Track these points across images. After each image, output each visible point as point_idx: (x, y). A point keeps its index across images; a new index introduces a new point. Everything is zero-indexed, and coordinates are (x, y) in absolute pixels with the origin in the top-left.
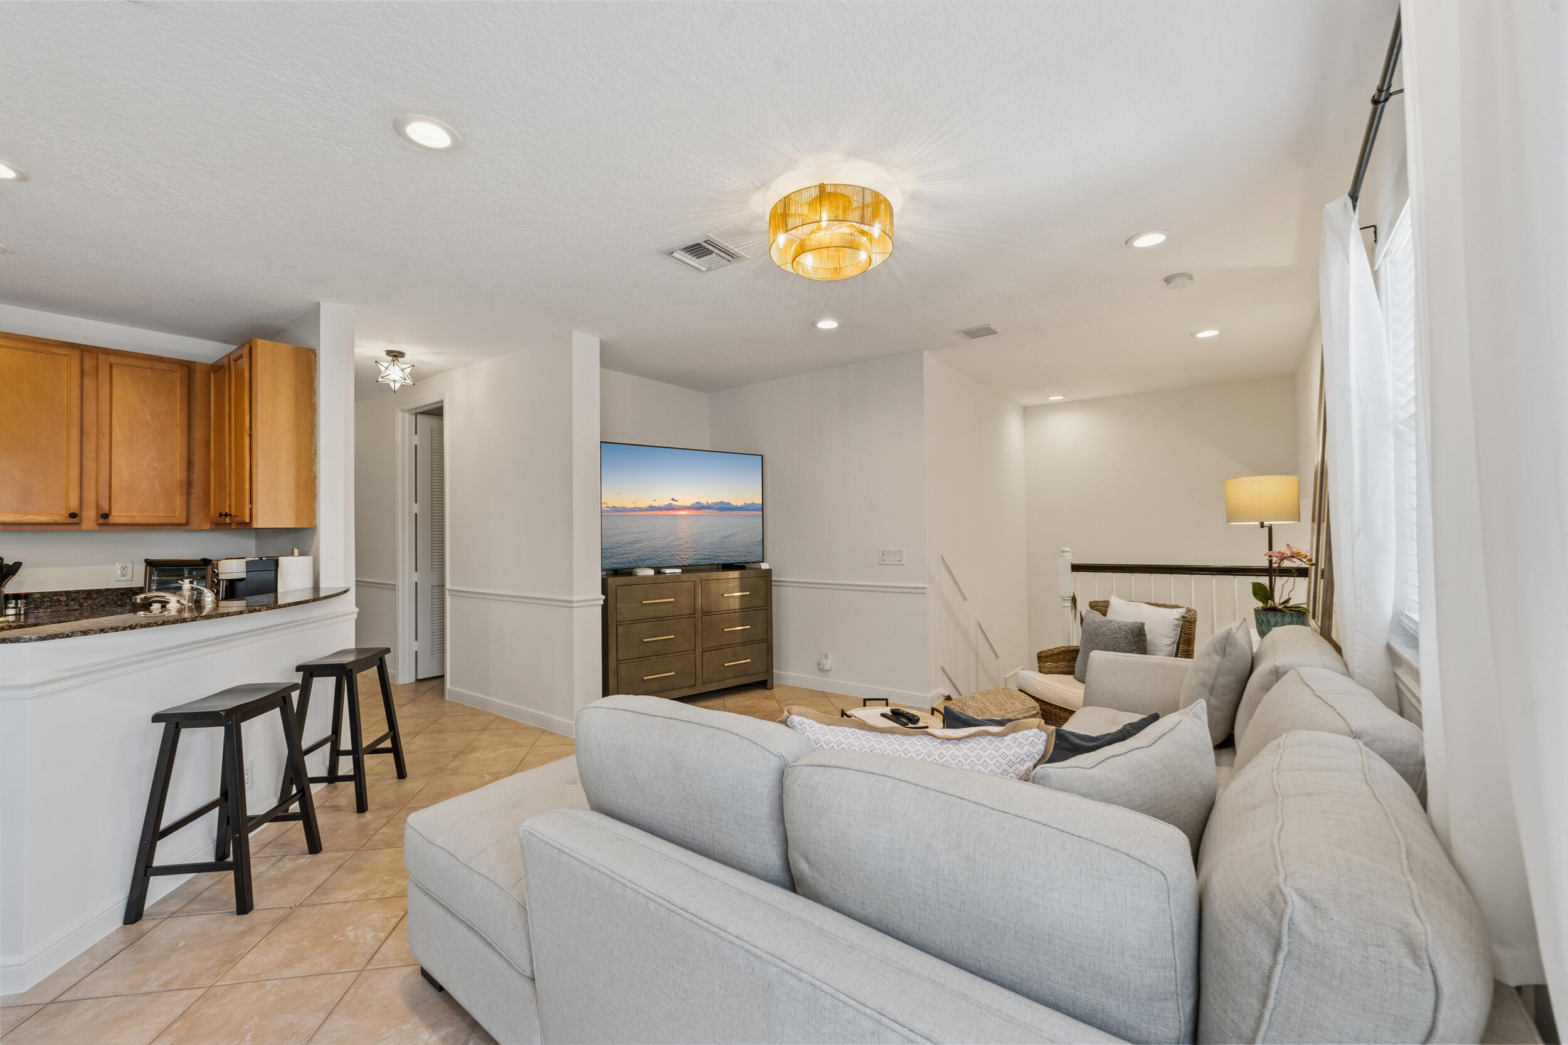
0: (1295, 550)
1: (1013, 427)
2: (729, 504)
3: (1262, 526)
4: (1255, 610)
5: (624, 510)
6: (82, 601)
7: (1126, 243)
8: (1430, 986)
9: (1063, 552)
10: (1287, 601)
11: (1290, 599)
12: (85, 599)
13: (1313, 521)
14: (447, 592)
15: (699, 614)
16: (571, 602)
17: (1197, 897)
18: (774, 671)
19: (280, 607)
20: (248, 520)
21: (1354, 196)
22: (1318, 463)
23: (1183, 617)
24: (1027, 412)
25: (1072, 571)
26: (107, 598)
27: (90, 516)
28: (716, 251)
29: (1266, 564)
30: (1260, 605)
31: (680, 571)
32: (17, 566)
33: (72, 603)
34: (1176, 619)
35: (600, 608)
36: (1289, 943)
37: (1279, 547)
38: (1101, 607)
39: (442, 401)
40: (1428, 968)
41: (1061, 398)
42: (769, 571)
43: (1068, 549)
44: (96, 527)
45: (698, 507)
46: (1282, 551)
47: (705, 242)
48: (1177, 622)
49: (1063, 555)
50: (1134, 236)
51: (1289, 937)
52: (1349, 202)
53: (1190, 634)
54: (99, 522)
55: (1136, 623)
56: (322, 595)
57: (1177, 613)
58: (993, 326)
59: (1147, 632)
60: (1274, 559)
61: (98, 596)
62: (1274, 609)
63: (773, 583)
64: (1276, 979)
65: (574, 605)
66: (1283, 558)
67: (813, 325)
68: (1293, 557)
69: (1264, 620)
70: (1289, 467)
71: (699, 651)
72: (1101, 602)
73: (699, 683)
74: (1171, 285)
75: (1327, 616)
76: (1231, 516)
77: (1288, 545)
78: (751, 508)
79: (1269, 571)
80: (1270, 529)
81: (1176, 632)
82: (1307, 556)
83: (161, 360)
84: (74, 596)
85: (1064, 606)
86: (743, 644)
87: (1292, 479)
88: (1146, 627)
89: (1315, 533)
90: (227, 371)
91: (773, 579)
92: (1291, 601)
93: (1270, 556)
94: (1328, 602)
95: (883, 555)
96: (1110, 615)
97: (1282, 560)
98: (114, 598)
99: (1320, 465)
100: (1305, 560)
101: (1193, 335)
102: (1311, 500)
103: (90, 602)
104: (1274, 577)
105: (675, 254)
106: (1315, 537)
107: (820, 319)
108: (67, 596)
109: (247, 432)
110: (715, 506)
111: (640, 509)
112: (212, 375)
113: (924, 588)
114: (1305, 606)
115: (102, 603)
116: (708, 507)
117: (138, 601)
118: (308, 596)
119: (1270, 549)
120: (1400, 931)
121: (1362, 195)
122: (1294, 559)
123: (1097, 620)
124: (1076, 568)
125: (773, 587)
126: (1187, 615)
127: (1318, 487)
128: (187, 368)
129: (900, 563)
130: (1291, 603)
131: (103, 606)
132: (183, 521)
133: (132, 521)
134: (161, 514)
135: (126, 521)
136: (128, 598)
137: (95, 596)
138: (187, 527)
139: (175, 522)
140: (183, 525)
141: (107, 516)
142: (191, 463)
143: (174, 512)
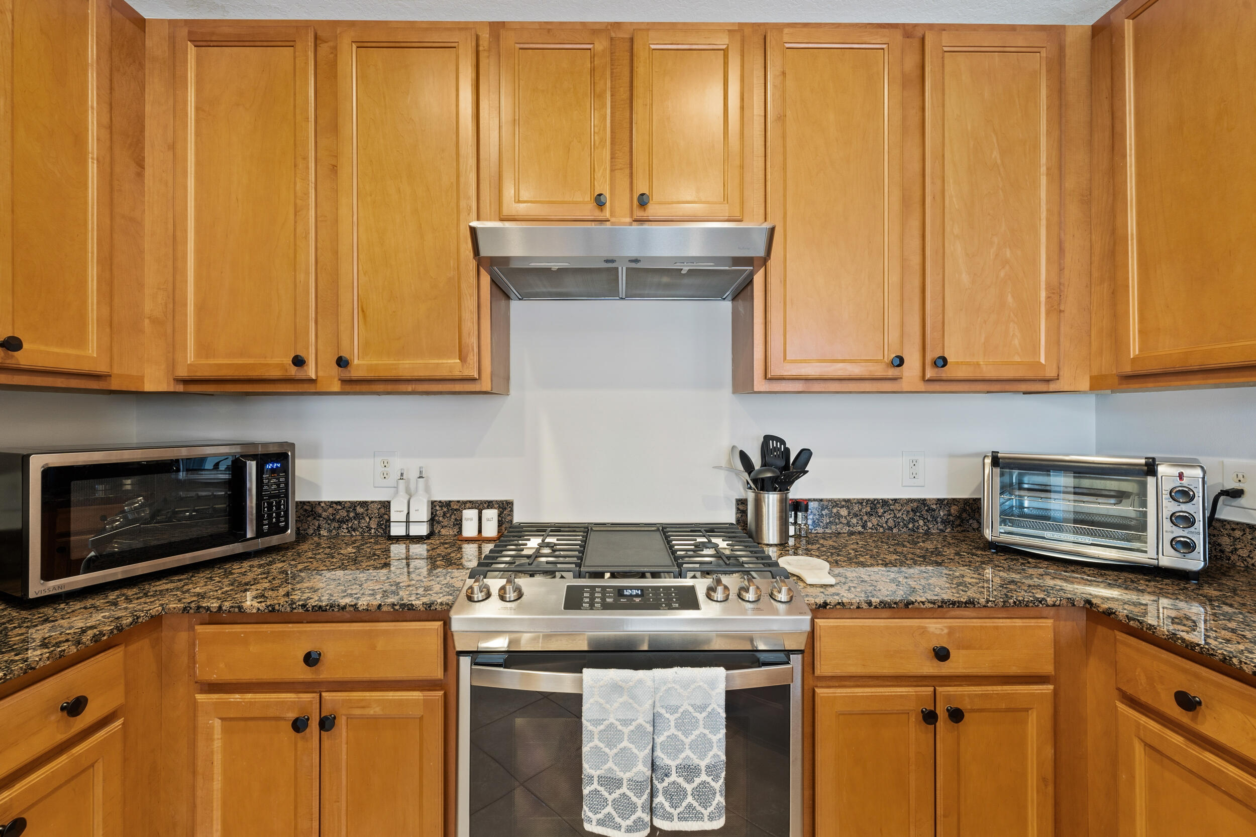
6: (865, 518)
12: (869, 514)
26: (895, 516)
27: (913, 362)
32: (805, 455)
33: (854, 521)
44: (922, 386)
54: (928, 376)
61: (885, 512)
84: (856, 509)
98: (904, 516)
103: (875, 520)
108: (848, 508)
115: (889, 524)
131: (891, 529)
132: (1050, 373)
133: (978, 375)
134: (1017, 359)
135: (961, 373)
136: (921, 516)
137: (881, 511)
138: (1052, 387)
139: (1040, 374)
140: (1048, 381)
141: (942, 362)
142: (1061, 250)
143: (1035, 350)
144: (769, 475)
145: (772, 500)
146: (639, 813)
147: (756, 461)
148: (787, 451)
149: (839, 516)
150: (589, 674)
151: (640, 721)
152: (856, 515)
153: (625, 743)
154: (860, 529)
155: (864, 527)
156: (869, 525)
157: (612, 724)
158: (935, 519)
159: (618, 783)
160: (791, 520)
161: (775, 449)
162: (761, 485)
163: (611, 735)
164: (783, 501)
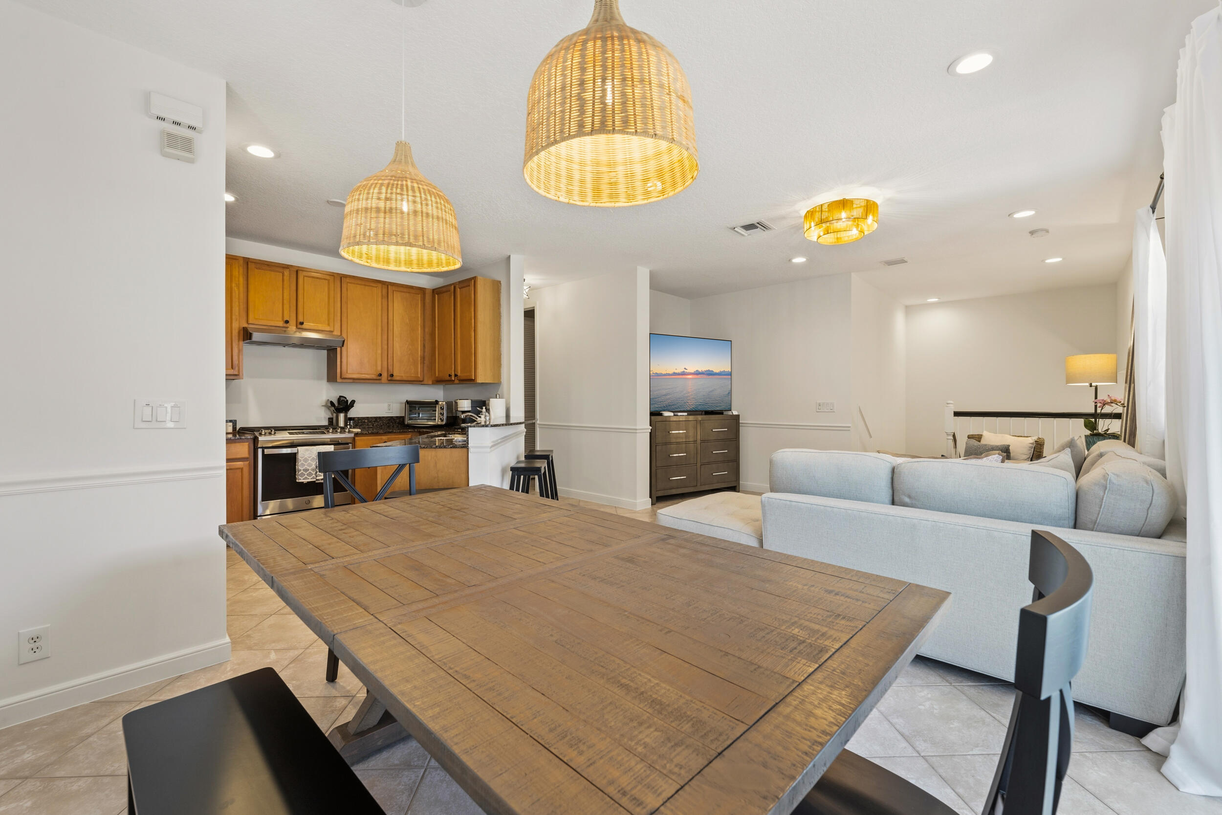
0: (1113, 398)
1: (900, 320)
2: (712, 371)
3: (1091, 386)
4: (1085, 436)
5: (661, 375)
6: (374, 423)
7: (1009, 215)
8: (1151, 490)
9: (948, 404)
10: (1107, 430)
11: (1109, 429)
12: (375, 421)
13: (1126, 382)
14: (538, 425)
15: (699, 441)
16: (636, 429)
17: (1075, 493)
18: (740, 482)
19: (511, 424)
20: (474, 378)
21: (1153, 208)
22: (1130, 348)
23: (1036, 441)
24: (909, 310)
25: (954, 416)
26: (383, 422)
27: (385, 375)
28: (760, 226)
29: (1093, 411)
30: (1088, 432)
31: (686, 414)
32: (353, 402)
33: (370, 424)
34: (1030, 443)
35: (648, 434)
36: (1109, 487)
37: (1102, 396)
38: (979, 438)
39: (534, 307)
40: (1151, 485)
41: (937, 300)
42: (738, 416)
43: (952, 402)
44: (387, 382)
45: (697, 373)
46: (1105, 399)
47: (758, 223)
48: (1031, 445)
49: (948, 405)
50: (1014, 212)
51: (1109, 484)
52: (1151, 210)
53: (1040, 452)
54: (389, 379)
55: (1004, 445)
56: (512, 421)
57: (1031, 440)
58: (906, 259)
59: (1011, 451)
60: (1099, 405)
61: (380, 421)
62: (1099, 435)
63: (740, 425)
64: (1105, 499)
65: (638, 431)
66: (1104, 403)
67: (790, 260)
68: (1112, 403)
69: (1091, 441)
70: (1110, 348)
71: (699, 465)
72: (976, 435)
73: (698, 485)
74: (1034, 236)
75: (1133, 436)
76: (1070, 379)
77: (1109, 396)
78: (723, 374)
79: (1095, 415)
80: (1096, 388)
81: (1030, 451)
82: (1120, 402)
83: (412, 287)
84: (370, 420)
85: (948, 439)
86: (723, 462)
87: (1113, 356)
88: (1011, 448)
89: (1127, 390)
90: (453, 294)
91: (740, 422)
92: (1109, 430)
93: (1096, 403)
94: (1134, 428)
95: (820, 405)
96: (983, 442)
97: (1104, 405)
98: (386, 422)
99: (1132, 348)
100: (1119, 404)
101: (1043, 261)
102: (1125, 372)
103: (377, 423)
104: (1098, 419)
105: (736, 229)
106: (1127, 392)
107: (794, 257)
108: (367, 419)
109: (473, 329)
110: (706, 373)
111: (669, 375)
112: (436, 296)
113: (849, 427)
114: (1119, 433)
115: (381, 424)
116: (702, 373)
117: (462, 417)
118: (504, 421)
119: (1096, 398)
120: (1143, 478)
121: (1158, 206)
122: (1113, 405)
123: (975, 444)
124: (957, 414)
125: (740, 427)
126: (1038, 440)
127: (1130, 361)
128: (422, 290)
129: (831, 411)
130: (1109, 432)
131: (381, 426)
132: (422, 379)
133: (402, 379)
134: (413, 375)
135: (398, 378)
136: (391, 422)
137: (378, 420)
138: (422, 383)
139: (418, 379)
140: (421, 381)
141: (392, 375)
142: (424, 346)
143: (418, 374)
144: (342, 407)
145: (342, 416)
146: (314, 475)
147: (336, 404)
148: (347, 401)
149: (364, 422)
150: (299, 448)
151: (313, 456)
152: (370, 422)
153: (309, 462)
154: (371, 426)
155: (373, 425)
156: (375, 425)
157: (306, 458)
158: (395, 422)
159: (308, 470)
160: (348, 424)
161: (343, 400)
162: (338, 410)
163: (306, 460)
164: (346, 416)
